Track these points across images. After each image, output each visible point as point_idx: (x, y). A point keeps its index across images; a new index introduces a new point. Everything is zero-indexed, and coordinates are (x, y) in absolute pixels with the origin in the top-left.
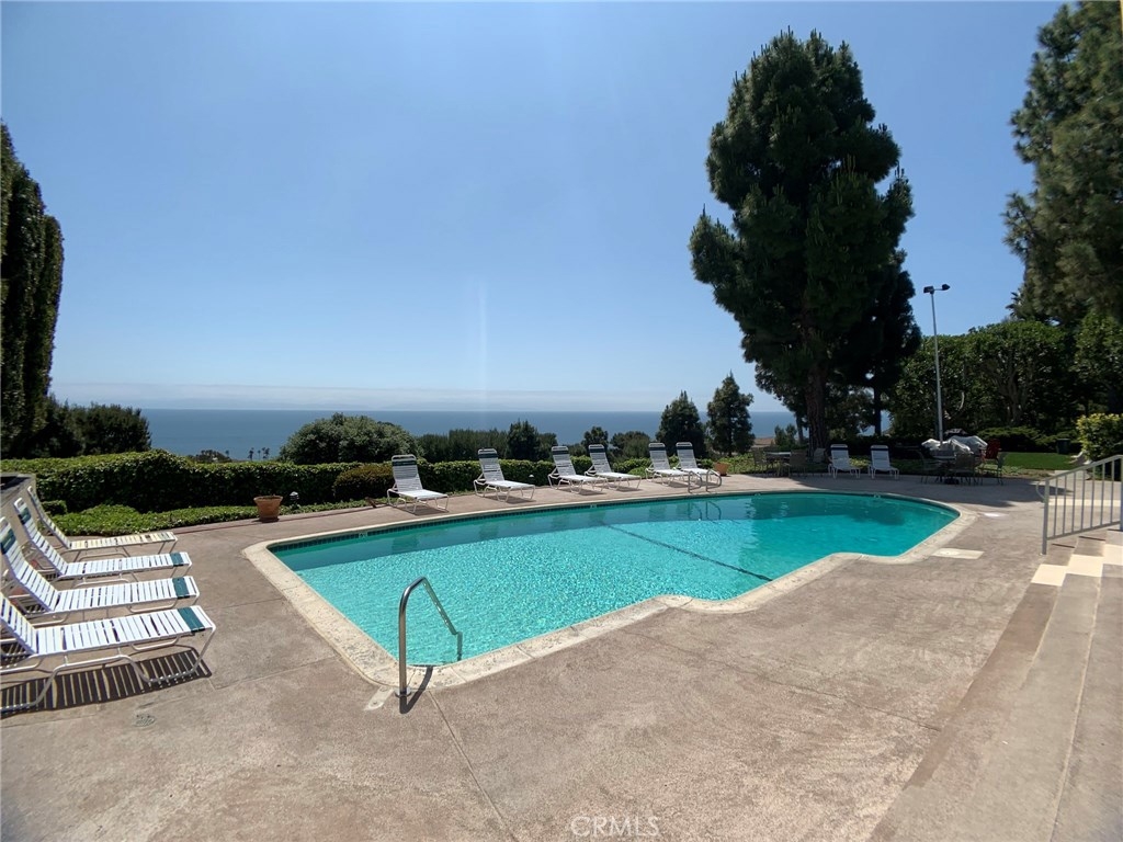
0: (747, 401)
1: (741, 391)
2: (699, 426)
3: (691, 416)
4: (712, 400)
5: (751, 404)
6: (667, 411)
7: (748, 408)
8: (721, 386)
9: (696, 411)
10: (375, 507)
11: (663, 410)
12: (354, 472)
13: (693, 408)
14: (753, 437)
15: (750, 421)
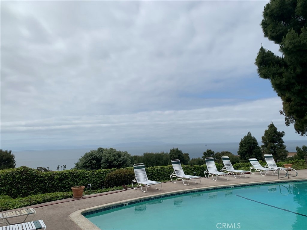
0: (281, 135)
1: (278, 131)
2: (259, 148)
3: (254, 143)
4: (264, 135)
5: (284, 136)
6: (242, 141)
7: (282, 138)
8: (267, 129)
9: (256, 140)
10: (126, 190)
11: (240, 141)
12: (114, 173)
13: (254, 140)
14: (287, 151)
15: (284, 144)
